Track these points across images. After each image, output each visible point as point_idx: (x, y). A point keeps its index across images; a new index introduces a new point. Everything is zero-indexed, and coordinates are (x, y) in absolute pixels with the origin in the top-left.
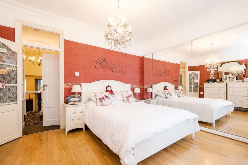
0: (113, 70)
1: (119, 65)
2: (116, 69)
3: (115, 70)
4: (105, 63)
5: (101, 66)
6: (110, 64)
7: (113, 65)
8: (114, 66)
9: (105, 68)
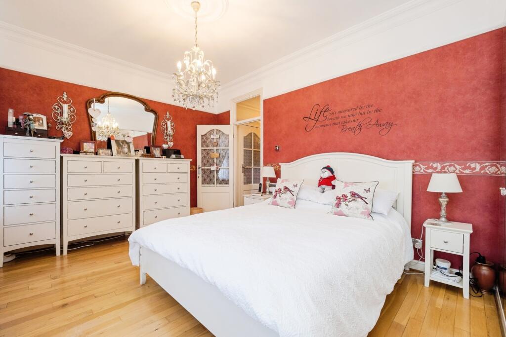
0: (348, 126)
1: (370, 106)
2: (356, 121)
3: (355, 124)
4: (327, 113)
5: (316, 125)
6: (340, 112)
7: (348, 113)
8: (351, 113)
9: (327, 125)
